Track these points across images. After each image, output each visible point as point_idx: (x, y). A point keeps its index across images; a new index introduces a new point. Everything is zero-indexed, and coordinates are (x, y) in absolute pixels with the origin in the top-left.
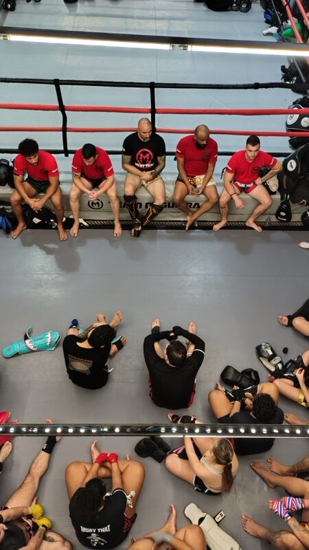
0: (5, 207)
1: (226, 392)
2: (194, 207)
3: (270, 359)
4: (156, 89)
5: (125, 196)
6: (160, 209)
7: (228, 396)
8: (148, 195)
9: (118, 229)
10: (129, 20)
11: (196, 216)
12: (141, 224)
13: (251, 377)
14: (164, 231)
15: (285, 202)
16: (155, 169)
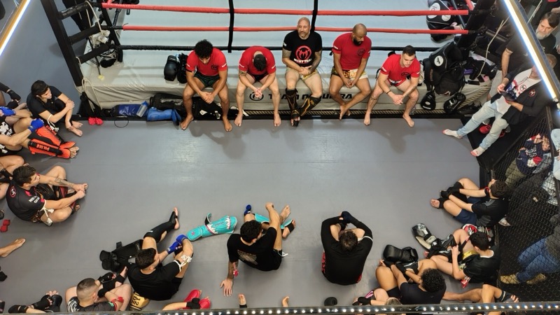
0: (174, 100)
3: (426, 238)
5: (286, 89)
6: (317, 101)
9: (277, 119)
13: (411, 255)
14: (319, 121)
15: (430, 93)
16: (312, 64)
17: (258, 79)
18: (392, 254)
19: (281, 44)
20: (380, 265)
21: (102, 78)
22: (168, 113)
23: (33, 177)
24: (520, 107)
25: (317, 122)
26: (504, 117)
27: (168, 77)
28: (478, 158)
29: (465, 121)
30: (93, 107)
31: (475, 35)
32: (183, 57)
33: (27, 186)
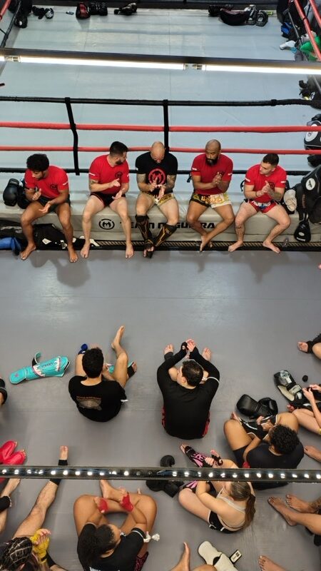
0: (15, 228)
1: (242, 422)
2: (208, 227)
3: (289, 387)
4: (169, 107)
5: (136, 216)
6: (173, 229)
7: (244, 426)
8: (161, 215)
9: (129, 250)
10: (142, 36)
11: (210, 236)
12: (154, 245)
13: (269, 407)
17: (107, 202)
18: (247, 406)
22: (7, 241)
27: (9, 202)
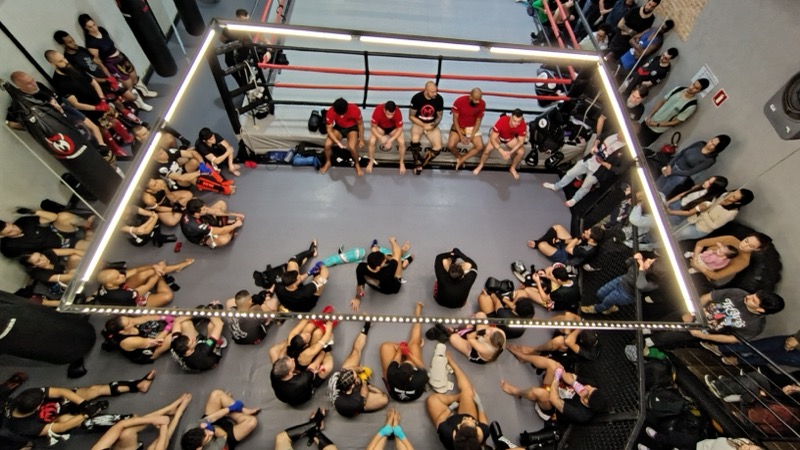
0: (316, 149)
3: (522, 273)
5: (411, 142)
6: (437, 153)
9: (403, 168)
11: (464, 159)
13: (509, 286)
14: (438, 171)
15: (534, 150)
16: (435, 122)
17: (387, 132)
18: (493, 285)
19: (409, 103)
20: (483, 293)
21: (256, 127)
22: (310, 159)
23: (202, 209)
24: (608, 166)
25: (437, 171)
26: (595, 174)
27: (312, 128)
28: (572, 209)
29: (561, 175)
30: (249, 153)
31: (576, 101)
32: (324, 112)
33: (197, 215)
